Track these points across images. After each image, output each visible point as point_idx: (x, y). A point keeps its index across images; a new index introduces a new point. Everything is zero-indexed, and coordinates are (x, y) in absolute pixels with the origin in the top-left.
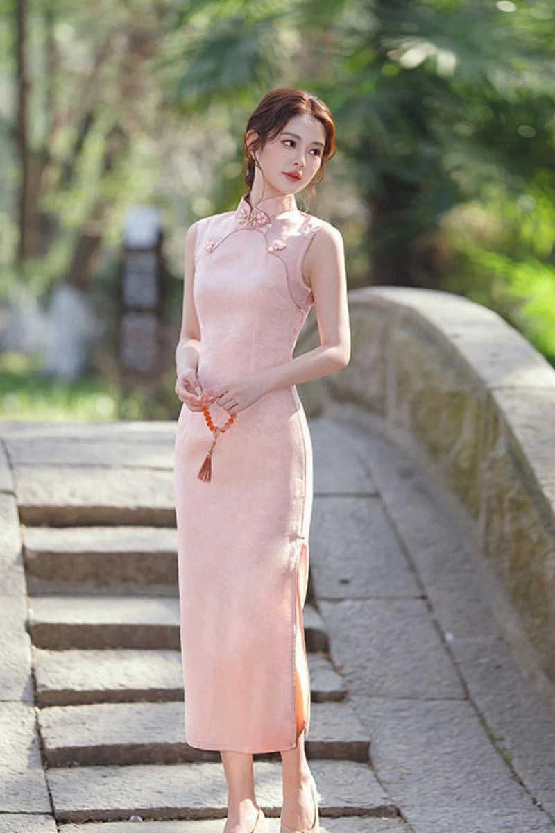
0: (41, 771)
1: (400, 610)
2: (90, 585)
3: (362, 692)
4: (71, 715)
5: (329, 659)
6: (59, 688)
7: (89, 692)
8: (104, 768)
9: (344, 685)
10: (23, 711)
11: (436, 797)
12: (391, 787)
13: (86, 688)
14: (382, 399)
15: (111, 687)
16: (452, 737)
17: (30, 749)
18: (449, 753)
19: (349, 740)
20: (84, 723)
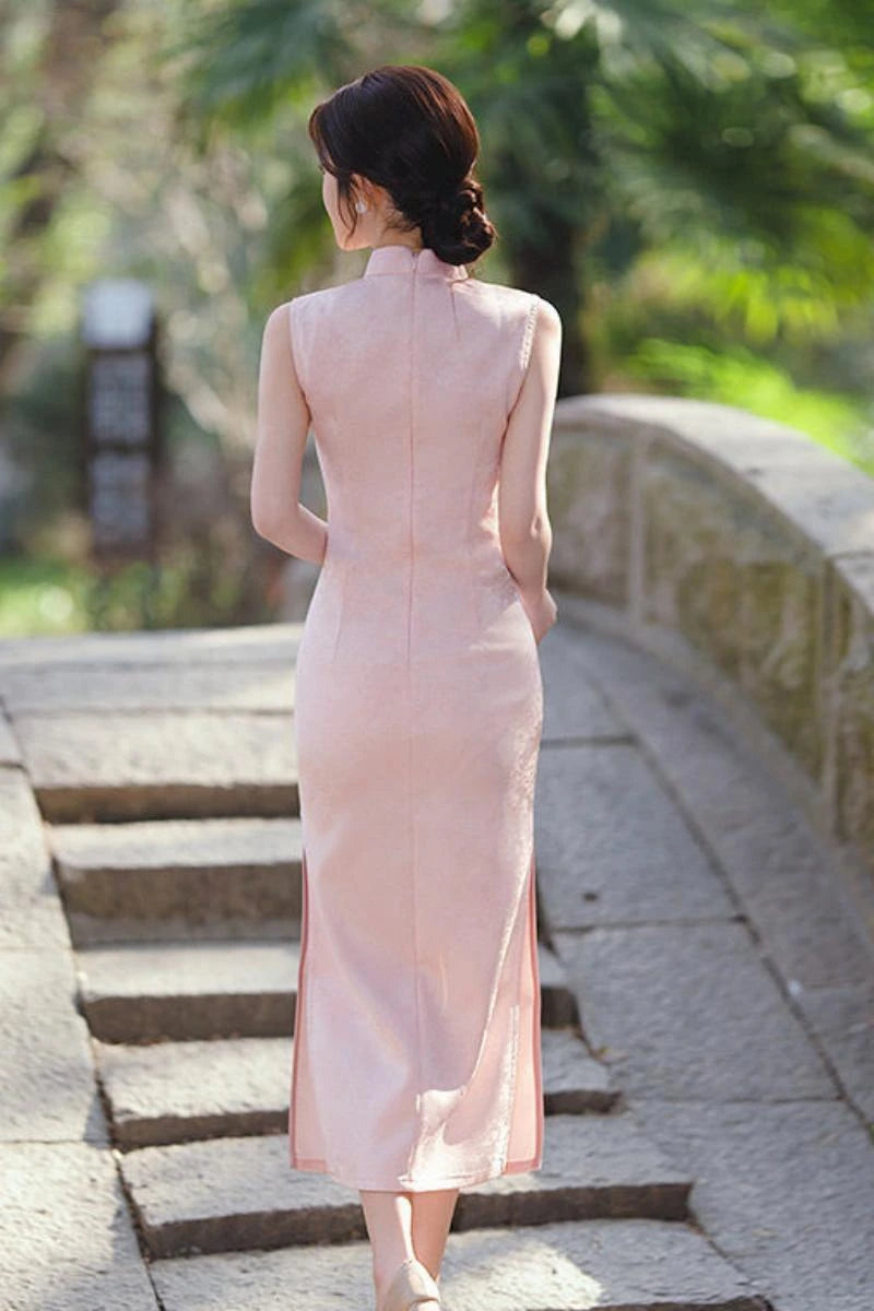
0: (140, 1265)
1: (707, 944)
2: (177, 925)
3: (648, 1094)
4: (179, 1163)
5: (581, 1037)
6: (154, 1113)
7: (202, 1118)
8: (241, 1255)
9: (612, 1083)
10: (88, 1158)
11: (824, 1278)
12: (747, 1263)
13: (197, 1112)
14: (620, 578)
15: (233, 1109)
16: (827, 1168)
17: (113, 1228)
18: (829, 1198)
19: (642, 1182)
20: (200, 1177)
